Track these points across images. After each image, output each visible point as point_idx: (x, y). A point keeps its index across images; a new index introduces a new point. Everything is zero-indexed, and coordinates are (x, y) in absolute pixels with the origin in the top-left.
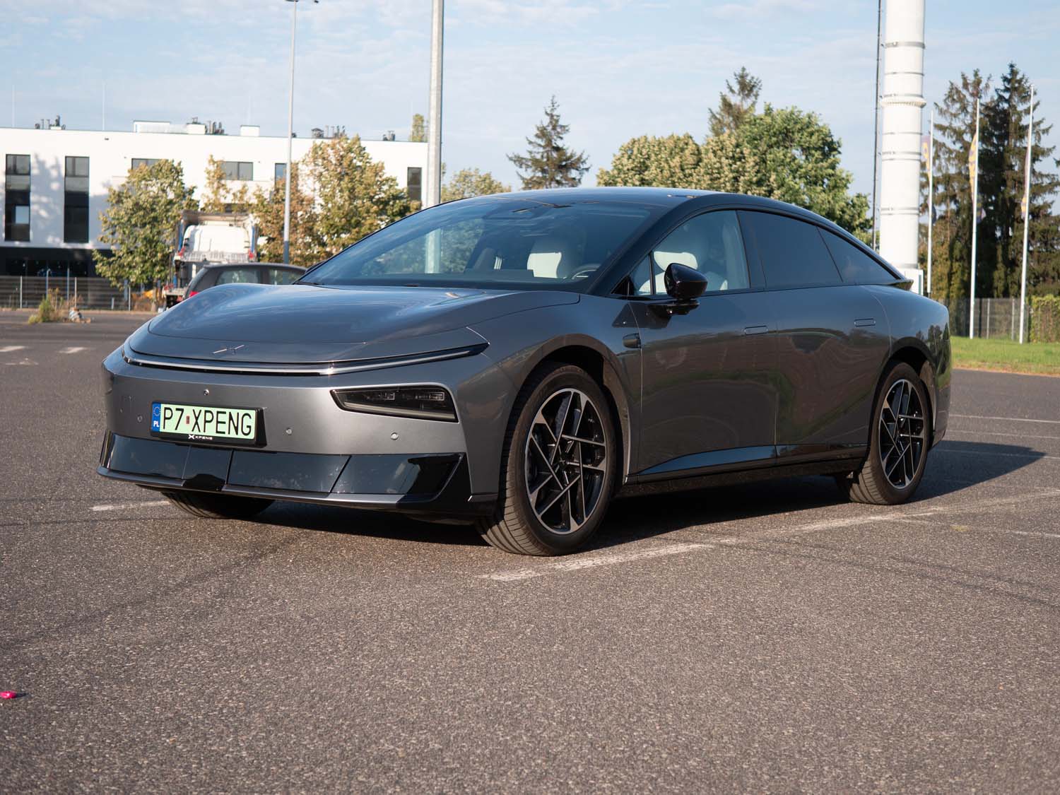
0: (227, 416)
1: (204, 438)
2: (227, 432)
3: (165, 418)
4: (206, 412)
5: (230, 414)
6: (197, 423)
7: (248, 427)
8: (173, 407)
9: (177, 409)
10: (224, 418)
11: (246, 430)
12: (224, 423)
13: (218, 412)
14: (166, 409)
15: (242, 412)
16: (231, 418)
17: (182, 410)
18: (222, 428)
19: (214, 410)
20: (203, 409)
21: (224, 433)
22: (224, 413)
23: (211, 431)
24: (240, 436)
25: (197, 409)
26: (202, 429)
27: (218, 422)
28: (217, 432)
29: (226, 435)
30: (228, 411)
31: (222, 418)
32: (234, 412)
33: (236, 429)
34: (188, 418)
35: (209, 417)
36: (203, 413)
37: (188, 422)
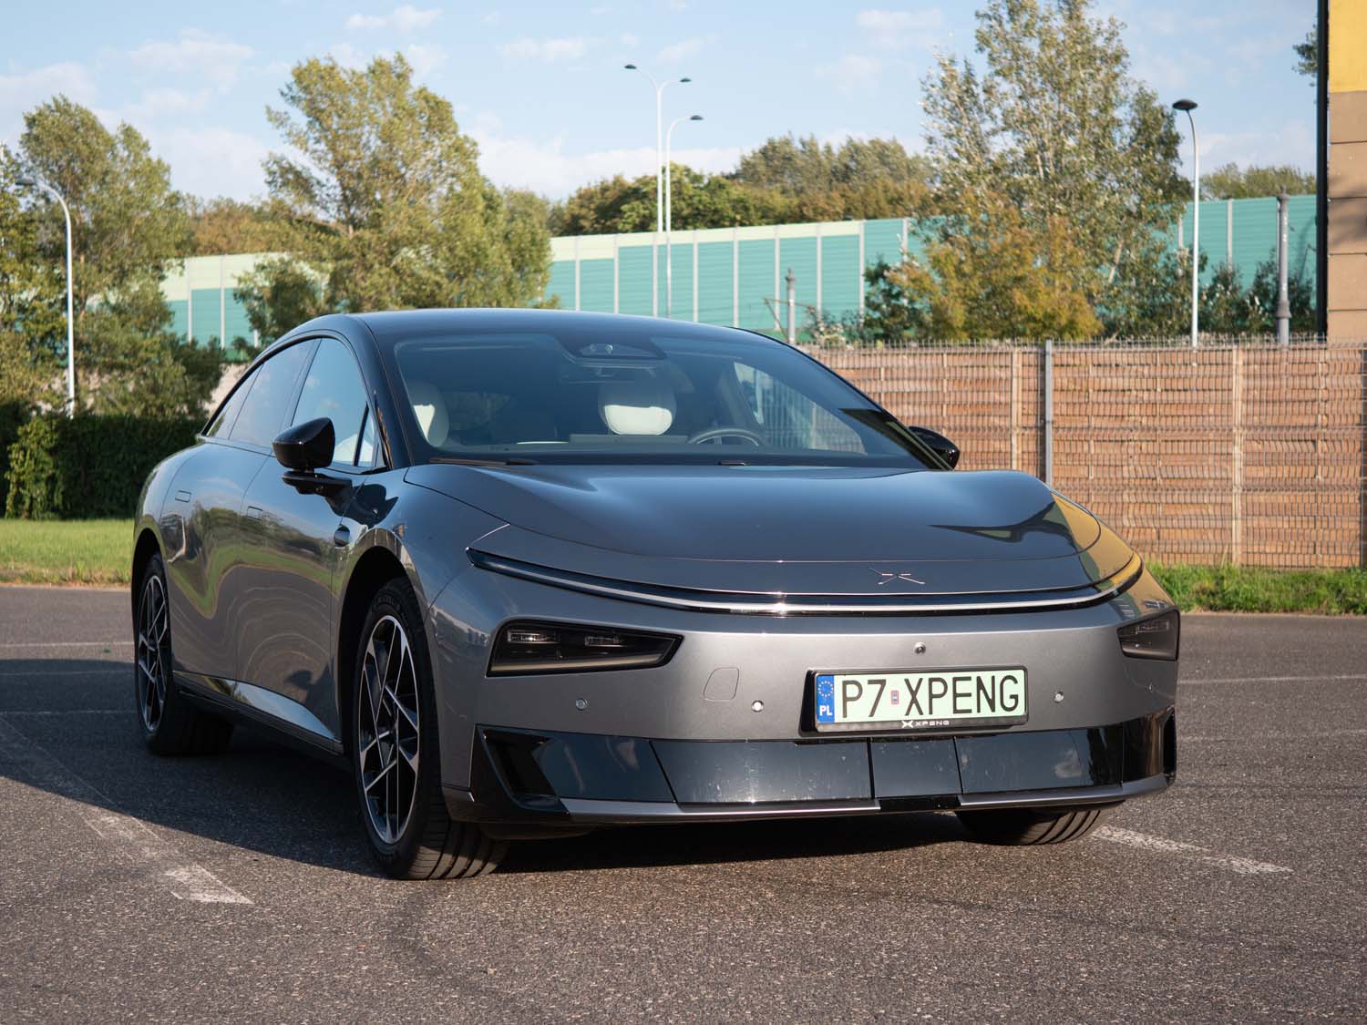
0: (974, 683)
1: (932, 724)
2: (974, 709)
3: (846, 699)
4: (931, 680)
5: (979, 679)
6: (914, 701)
7: (1012, 697)
8: (863, 679)
9: (871, 682)
10: (970, 687)
11: (1009, 703)
12: (969, 695)
13: (955, 680)
14: (845, 683)
15: (1000, 675)
16: (980, 685)
17: (883, 683)
18: (963, 703)
19: (948, 677)
20: (926, 677)
21: (969, 711)
22: (969, 679)
23: (943, 711)
24: (1000, 712)
25: (914, 679)
26: (925, 708)
27: (956, 695)
28: (956, 711)
29: (974, 714)
30: (974, 675)
31: (962, 687)
32: (986, 677)
33: (992, 703)
34: (895, 693)
35: (938, 689)
36: (925, 685)
37: (895, 701)
